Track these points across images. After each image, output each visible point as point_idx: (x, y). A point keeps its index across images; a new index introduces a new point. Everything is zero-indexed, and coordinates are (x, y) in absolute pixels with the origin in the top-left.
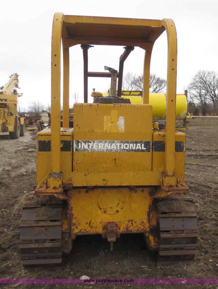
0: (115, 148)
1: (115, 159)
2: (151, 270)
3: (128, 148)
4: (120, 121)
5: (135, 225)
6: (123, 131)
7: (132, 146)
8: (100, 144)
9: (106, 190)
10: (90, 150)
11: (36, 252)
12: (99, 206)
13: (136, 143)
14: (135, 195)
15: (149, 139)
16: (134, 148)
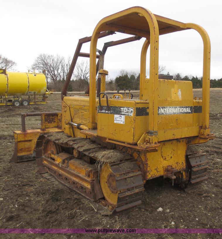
0: (177, 111)
1: (177, 120)
2: (185, 195)
3: (183, 111)
4: (179, 92)
5: (179, 165)
6: (181, 100)
7: (185, 110)
8: (170, 109)
9: (166, 143)
10: (165, 114)
11: (127, 198)
12: (162, 155)
13: (187, 107)
14: (180, 144)
15: (192, 105)
16: (186, 111)
